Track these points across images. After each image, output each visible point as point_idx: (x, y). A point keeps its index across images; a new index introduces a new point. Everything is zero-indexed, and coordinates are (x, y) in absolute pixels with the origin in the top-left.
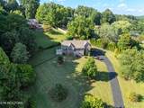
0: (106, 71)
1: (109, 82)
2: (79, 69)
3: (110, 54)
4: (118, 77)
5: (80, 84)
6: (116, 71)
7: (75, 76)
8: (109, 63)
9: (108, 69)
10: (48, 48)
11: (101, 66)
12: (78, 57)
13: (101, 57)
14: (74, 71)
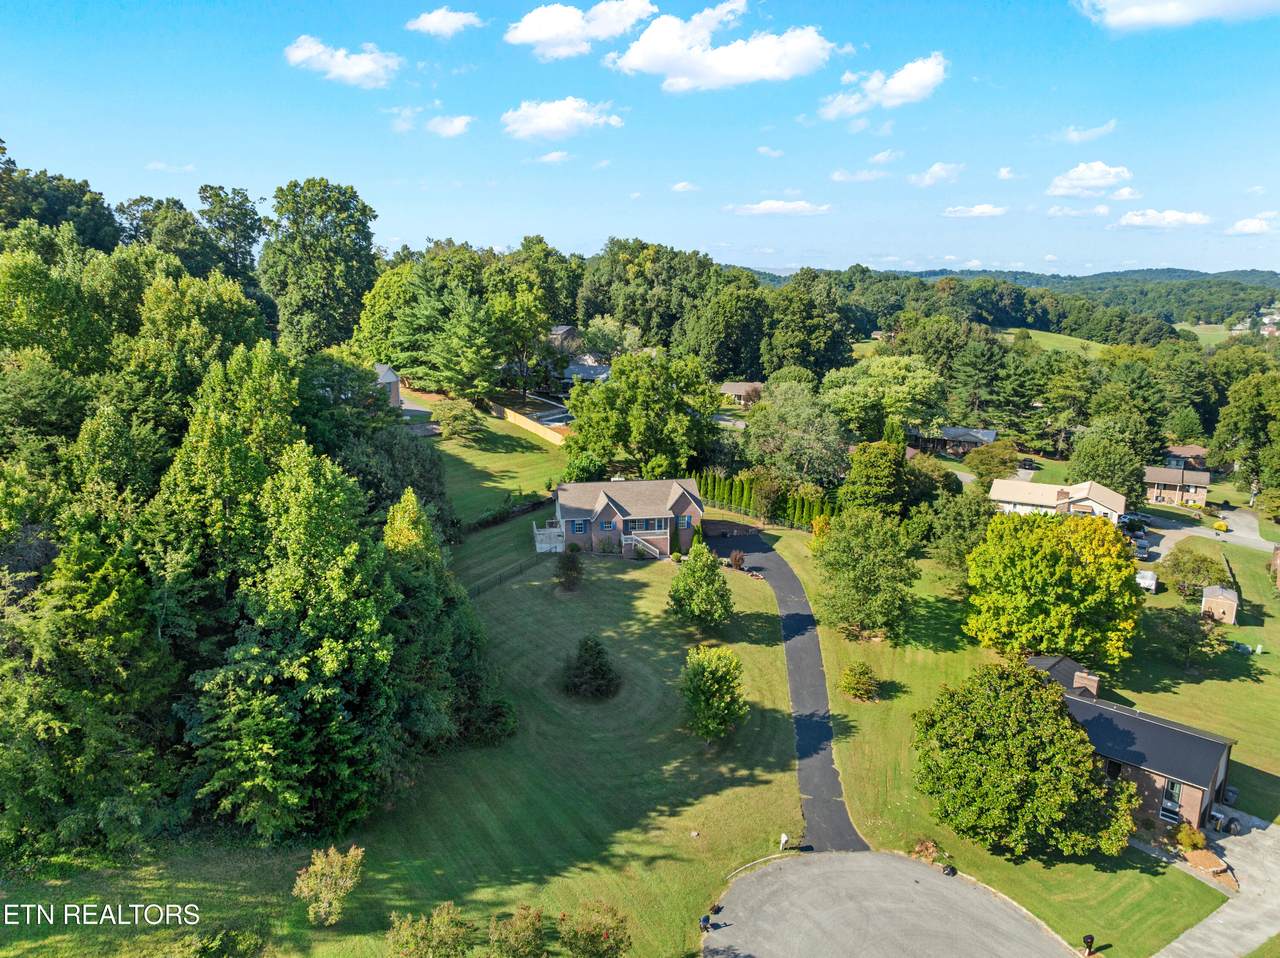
0: (775, 610)
1: (781, 649)
2: (652, 604)
3: (796, 546)
4: (821, 630)
5: (663, 653)
6: (815, 610)
7: (635, 628)
8: (786, 581)
9: (782, 602)
10: (485, 524)
11: (750, 593)
12: (643, 559)
13: (752, 559)
14: (630, 614)
